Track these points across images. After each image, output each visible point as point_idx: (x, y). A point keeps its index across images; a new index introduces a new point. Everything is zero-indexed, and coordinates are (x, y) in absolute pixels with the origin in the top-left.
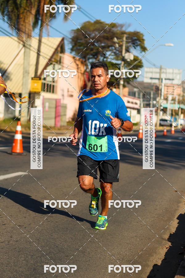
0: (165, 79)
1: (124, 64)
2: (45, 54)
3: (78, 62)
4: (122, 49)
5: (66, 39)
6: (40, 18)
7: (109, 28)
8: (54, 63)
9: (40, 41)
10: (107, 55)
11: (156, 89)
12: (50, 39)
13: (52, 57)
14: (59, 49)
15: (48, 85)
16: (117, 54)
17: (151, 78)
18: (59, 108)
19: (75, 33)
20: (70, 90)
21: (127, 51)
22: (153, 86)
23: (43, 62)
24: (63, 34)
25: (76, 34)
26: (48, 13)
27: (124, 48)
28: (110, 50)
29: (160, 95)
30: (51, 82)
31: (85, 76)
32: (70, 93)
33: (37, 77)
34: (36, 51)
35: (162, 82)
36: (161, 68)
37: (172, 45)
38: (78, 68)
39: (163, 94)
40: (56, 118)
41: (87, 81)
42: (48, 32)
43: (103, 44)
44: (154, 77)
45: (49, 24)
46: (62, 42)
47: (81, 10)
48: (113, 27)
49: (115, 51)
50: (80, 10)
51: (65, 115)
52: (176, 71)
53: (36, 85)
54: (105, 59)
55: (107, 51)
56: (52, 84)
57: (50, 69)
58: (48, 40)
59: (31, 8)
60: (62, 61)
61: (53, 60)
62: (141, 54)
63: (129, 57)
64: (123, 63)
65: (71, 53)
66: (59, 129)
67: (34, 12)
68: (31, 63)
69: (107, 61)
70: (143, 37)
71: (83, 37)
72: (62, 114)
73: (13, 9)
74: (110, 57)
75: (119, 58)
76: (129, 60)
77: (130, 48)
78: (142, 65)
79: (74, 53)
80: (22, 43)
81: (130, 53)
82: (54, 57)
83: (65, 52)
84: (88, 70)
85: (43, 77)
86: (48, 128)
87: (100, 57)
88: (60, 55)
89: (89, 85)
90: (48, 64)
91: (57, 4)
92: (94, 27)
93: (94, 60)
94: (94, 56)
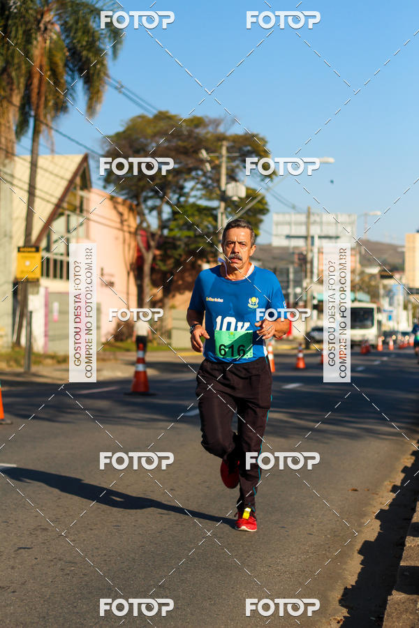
0: (320, 237)
1: (225, 209)
2: (47, 193)
3: (121, 208)
4: (219, 173)
5: (93, 158)
6: (33, 113)
7: (188, 128)
8: (67, 212)
9: (34, 165)
10: (186, 190)
11: (299, 259)
12: (57, 158)
13: (62, 200)
14: (78, 180)
15: (55, 261)
16: (209, 185)
17: (288, 237)
19: (112, 142)
20: (105, 272)
21: (232, 177)
22: (293, 253)
23: (43, 210)
24: (85, 147)
26: (49, 101)
27: (224, 171)
28: (193, 178)
29: (309, 274)
30: (62, 255)
31: (139, 238)
32: (106, 279)
33: (31, 247)
34: (26, 187)
35: (313, 244)
36: (309, 214)
37: (331, 160)
38: (122, 222)
39: (315, 271)
41: (144, 250)
42: (52, 144)
43: (176, 166)
44: (293, 233)
45: (53, 125)
46: (85, 165)
47: (123, 90)
48: (197, 126)
49: (203, 179)
50: (120, 92)
52: (343, 218)
53: (28, 263)
54: (182, 199)
55: (185, 180)
56: (64, 258)
57: (59, 226)
58: (52, 162)
59: (12, 90)
60: (85, 207)
61: (65, 205)
62: (262, 183)
63: (236, 191)
64: (223, 205)
65: (105, 187)
67: (17, 100)
68: (15, 215)
69: (186, 201)
70: (264, 145)
71: (130, 152)
74: (193, 193)
75: (214, 195)
76: (235, 198)
77: (237, 170)
78: (266, 207)
79: (111, 188)
81: (238, 184)
82: (67, 199)
83: (91, 187)
84: (145, 225)
85: (43, 244)
86: (60, 359)
87: (171, 195)
88: (81, 193)
89: (149, 257)
90: (54, 216)
91: (69, 79)
92: (155, 127)
93: (158, 202)
94: (157, 192)
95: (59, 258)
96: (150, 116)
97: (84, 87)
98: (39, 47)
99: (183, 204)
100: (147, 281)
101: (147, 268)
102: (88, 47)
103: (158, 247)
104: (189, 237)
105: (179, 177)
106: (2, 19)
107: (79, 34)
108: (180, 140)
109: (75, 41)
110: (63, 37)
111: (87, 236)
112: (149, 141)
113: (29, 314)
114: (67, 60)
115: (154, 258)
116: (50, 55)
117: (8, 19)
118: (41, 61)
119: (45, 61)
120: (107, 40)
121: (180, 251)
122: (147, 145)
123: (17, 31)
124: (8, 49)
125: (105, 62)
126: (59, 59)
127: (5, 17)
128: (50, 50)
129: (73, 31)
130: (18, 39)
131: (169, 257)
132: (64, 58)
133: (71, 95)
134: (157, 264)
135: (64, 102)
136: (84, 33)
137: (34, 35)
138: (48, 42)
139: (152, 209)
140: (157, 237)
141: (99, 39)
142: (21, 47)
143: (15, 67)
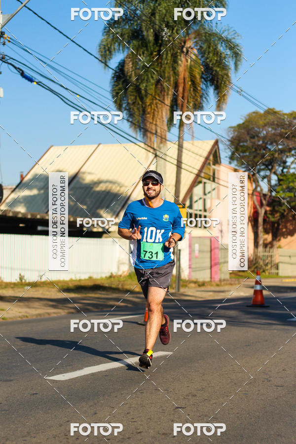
2: (190, 167)
5: (222, 142)
7: (289, 119)
8: (204, 180)
9: (180, 147)
10: (288, 164)
12: (196, 142)
13: (200, 171)
14: (211, 157)
15: (196, 214)
18: (217, 251)
19: (234, 131)
23: (187, 179)
25: (236, 133)
26: (190, 102)
28: (293, 155)
30: (200, 210)
31: (255, 197)
33: (180, 204)
34: (175, 162)
40: (211, 267)
41: (258, 207)
42: (193, 132)
43: (280, 147)
46: (216, 147)
47: (242, 93)
48: (295, 118)
50: (240, 94)
51: (226, 262)
54: (285, 170)
55: (287, 157)
56: (203, 213)
57: (198, 190)
58: (193, 144)
59: (164, 95)
60: (216, 176)
61: (202, 175)
65: (230, 163)
66: (218, 285)
67: (168, 101)
71: (248, 138)
72: (221, 260)
73: (136, 98)
74: (293, 166)
79: (235, 162)
80: (152, 150)
82: (204, 171)
83: (220, 162)
84: (259, 189)
85: (188, 203)
86: (200, 284)
87: (277, 167)
88: (214, 167)
89: (262, 212)
90: (195, 183)
91: (204, 87)
92: (265, 119)
93: (268, 173)
94: (267, 166)
95: (199, 213)
96: (262, 112)
97: (214, 92)
98: (183, 65)
99: (285, 173)
100: (261, 229)
101: (261, 220)
102: (217, 64)
103: (268, 205)
104: (291, 197)
105: (283, 154)
106: (157, 46)
107: (211, 55)
108: (283, 128)
109: (208, 60)
110: (200, 57)
111: (218, 198)
112: (261, 130)
113: (178, 252)
114: (203, 73)
115: (266, 212)
116: (191, 70)
117: (161, 46)
118: (184, 75)
119: (187, 74)
120: (230, 59)
121: (284, 207)
122: (259, 133)
123: (167, 54)
124: (161, 66)
125: (229, 75)
126: (197, 73)
127: (159, 44)
128: (191, 67)
129: (207, 53)
130: (168, 60)
131: (277, 212)
132: (201, 72)
133: (205, 98)
134: (267, 217)
135: (201, 103)
136: (214, 54)
137: (179, 57)
138: (189, 60)
139: (264, 178)
140: (268, 197)
141: (225, 58)
142: (170, 65)
143: (167, 79)
